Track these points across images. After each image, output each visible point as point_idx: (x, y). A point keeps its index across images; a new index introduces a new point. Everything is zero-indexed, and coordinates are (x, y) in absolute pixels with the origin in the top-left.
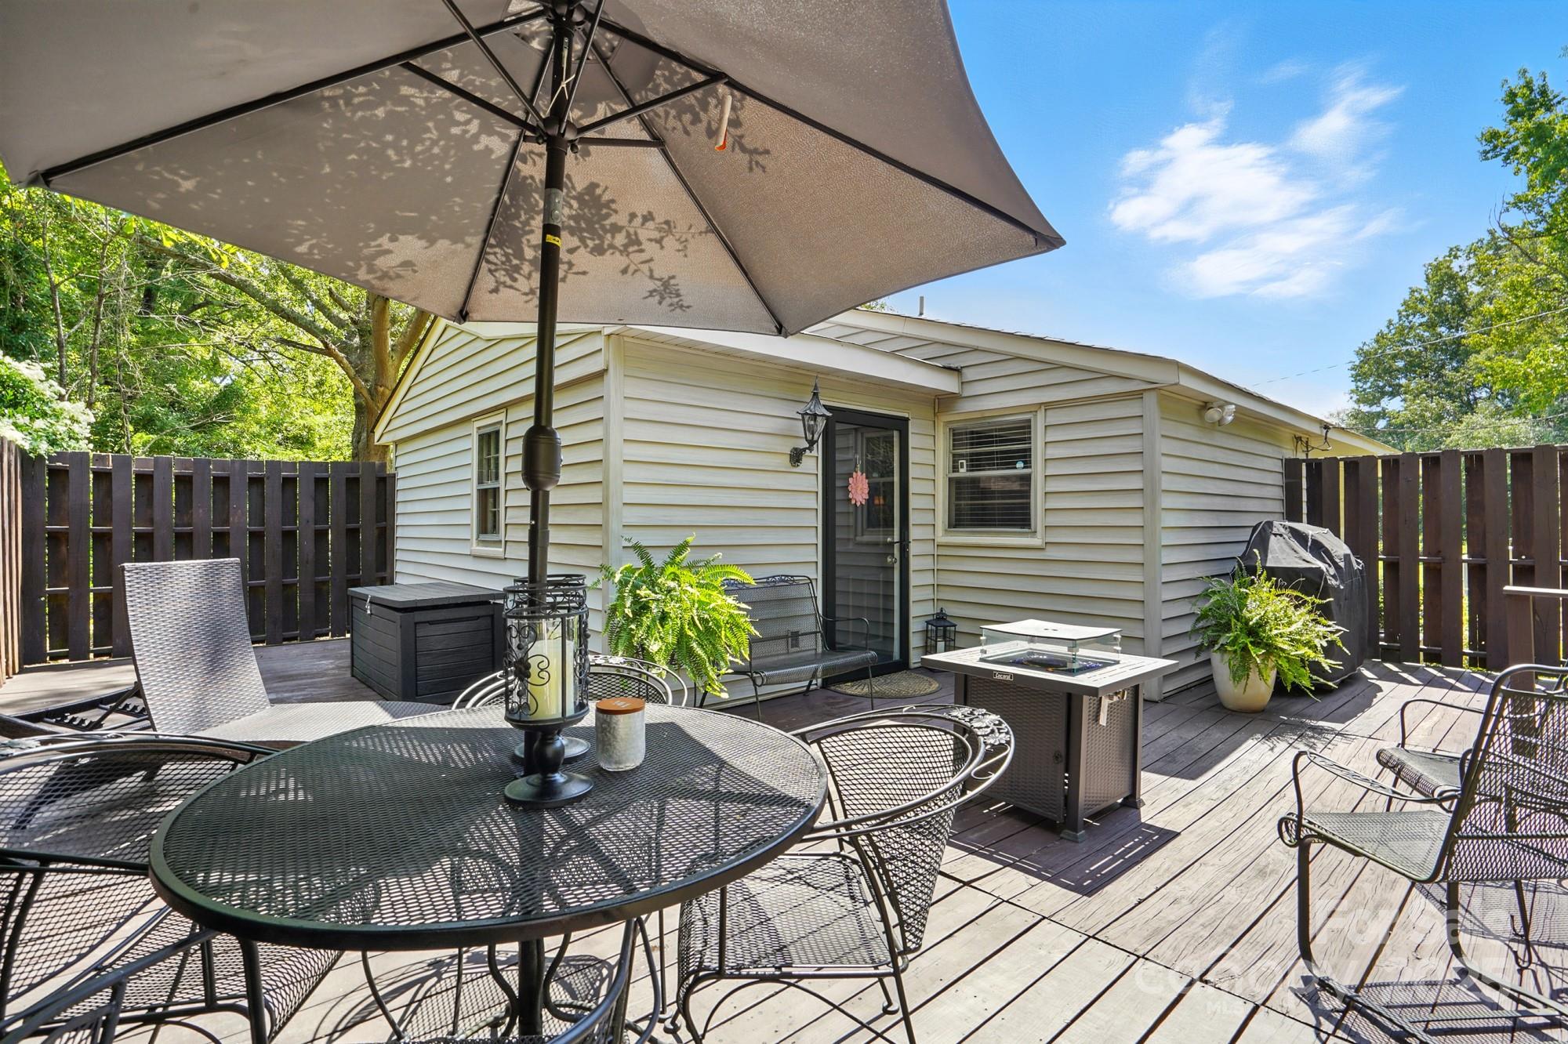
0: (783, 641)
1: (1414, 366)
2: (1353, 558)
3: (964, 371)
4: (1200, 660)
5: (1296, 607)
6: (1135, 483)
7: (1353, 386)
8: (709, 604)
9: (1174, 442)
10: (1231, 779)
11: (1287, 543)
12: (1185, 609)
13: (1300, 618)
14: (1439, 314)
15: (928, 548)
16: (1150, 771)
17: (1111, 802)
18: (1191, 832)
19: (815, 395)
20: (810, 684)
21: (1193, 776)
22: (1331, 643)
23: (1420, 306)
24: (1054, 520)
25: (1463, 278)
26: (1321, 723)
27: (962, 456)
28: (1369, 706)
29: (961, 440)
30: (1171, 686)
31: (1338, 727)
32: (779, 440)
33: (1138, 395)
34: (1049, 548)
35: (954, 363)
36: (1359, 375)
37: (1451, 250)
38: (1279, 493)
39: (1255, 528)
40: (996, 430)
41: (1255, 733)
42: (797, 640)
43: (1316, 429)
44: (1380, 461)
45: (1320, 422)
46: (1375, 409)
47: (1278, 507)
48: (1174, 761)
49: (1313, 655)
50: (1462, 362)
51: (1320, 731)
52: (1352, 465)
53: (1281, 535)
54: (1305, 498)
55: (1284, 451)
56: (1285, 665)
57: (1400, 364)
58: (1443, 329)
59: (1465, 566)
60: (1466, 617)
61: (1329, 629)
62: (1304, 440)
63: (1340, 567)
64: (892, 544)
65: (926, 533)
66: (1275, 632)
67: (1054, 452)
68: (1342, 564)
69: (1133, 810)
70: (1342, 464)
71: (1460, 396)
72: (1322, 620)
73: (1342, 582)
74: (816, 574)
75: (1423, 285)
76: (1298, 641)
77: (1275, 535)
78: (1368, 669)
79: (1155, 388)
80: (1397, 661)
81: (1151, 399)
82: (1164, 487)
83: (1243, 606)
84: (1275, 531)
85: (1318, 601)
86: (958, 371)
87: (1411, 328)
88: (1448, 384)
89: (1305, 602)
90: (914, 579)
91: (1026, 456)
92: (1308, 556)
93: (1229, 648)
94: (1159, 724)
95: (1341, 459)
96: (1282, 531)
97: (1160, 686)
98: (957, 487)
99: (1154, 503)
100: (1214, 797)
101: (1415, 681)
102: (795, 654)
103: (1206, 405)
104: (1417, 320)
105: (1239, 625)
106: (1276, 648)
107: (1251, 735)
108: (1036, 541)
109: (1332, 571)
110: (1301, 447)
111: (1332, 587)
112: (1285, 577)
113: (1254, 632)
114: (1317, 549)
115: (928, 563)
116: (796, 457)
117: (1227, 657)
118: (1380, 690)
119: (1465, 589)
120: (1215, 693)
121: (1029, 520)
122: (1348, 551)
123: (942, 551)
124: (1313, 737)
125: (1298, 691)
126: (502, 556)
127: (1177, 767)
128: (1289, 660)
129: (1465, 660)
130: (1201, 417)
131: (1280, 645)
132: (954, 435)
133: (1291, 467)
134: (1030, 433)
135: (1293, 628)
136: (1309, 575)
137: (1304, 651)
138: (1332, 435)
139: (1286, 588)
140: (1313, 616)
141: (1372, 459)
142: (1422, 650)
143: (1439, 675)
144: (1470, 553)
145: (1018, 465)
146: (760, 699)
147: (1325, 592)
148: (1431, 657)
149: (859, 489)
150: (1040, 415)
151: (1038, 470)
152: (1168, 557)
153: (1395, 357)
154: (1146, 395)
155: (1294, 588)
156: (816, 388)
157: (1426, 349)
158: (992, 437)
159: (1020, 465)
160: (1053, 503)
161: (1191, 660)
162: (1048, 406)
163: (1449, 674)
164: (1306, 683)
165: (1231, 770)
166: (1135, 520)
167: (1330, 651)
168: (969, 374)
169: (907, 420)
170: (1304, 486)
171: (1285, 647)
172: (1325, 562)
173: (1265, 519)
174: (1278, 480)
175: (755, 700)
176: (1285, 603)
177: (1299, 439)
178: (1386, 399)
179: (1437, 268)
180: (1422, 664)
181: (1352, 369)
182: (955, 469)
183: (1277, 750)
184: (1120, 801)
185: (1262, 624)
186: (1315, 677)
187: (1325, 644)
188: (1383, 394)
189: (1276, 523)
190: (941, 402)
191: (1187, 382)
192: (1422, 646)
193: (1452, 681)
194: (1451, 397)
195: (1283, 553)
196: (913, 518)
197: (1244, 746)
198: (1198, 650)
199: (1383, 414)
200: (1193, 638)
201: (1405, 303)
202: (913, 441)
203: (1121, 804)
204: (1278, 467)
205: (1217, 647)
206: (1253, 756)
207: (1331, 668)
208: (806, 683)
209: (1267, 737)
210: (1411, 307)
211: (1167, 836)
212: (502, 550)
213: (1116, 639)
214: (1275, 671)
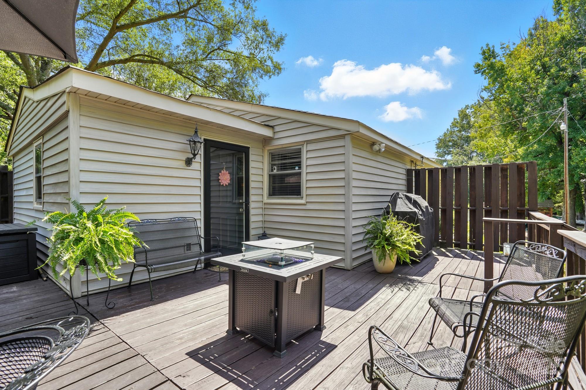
0: (182, 248)
1: (455, 145)
2: (429, 208)
3: (275, 127)
4: (367, 252)
5: (406, 228)
6: (342, 175)
7: (436, 151)
8: (108, 232)
9: (360, 158)
10: (371, 309)
11: (404, 201)
12: (361, 230)
13: (407, 232)
14: (462, 127)
15: (260, 205)
16: (335, 307)
17: (310, 328)
18: (343, 345)
19: (196, 132)
20: (196, 267)
21: (354, 310)
22: (418, 243)
23: (457, 124)
24: (310, 192)
25: (470, 115)
26: (414, 277)
27: (275, 165)
28: (433, 268)
29: (275, 158)
30: (356, 263)
31: (419, 278)
32: (180, 154)
33: (343, 137)
34: (308, 204)
35: (271, 123)
36: (438, 147)
37: (466, 106)
38: (404, 182)
39: (392, 196)
40: (288, 154)
41: (386, 284)
42: (190, 247)
43: (418, 158)
44: (440, 170)
45: (420, 155)
46: (443, 159)
47: (404, 188)
48: (348, 301)
49: (410, 248)
50: (469, 144)
51: (412, 281)
52: (431, 171)
53: (402, 198)
54: (414, 185)
55: (407, 166)
56: (400, 253)
57: (451, 144)
58: (463, 133)
59: (469, 210)
60: (468, 230)
61: (418, 237)
62: (415, 162)
63: (424, 211)
64: (242, 203)
65: (259, 198)
66: (396, 239)
67: (310, 162)
68: (424, 210)
69: (320, 332)
70: (427, 171)
71: (468, 155)
72: (415, 233)
73: (424, 217)
74: (200, 217)
75: (458, 117)
76: (404, 243)
77: (400, 198)
78: (435, 251)
79: (350, 134)
80: (445, 248)
81: (348, 138)
82: (354, 177)
83: (384, 228)
84: (400, 196)
85: (414, 225)
86: (272, 127)
87: (454, 132)
88: (465, 151)
89: (409, 226)
90: (252, 219)
91: (299, 164)
92: (411, 207)
93: (377, 247)
94: (347, 281)
95: (427, 169)
96: (402, 196)
97: (351, 263)
98: (272, 178)
99: (349, 183)
100: (360, 321)
101: (451, 255)
102: (189, 253)
103: (373, 144)
104: (456, 129)
105: (382, 236)
106: (397, 246)
107: (384, 286)
108: (302, 201)
109: (420, 213)
110: (413, 165)
111: (420, 219)
112: (401, 216)
113: (388, 240)
114: (415, 204)
115: (260, 211)
116: (189, 162)
117: (376, 250)
118: (438, 260)
119: (469, 219)
120: (373, 265)
121: (300, 192)
122: (427, 205)
123: (266, 206)
124: (409, 284)
125: (405, 264)
126: (42, 209)
127: (349, 304)
128: (402, 251)
129: (468, 246)
130: (372, 148)
131: (398, 245)
132: (272, 156)
133: (409, 172)
134: (301, 154)
135: (403, 237)
136: (411, 214)
137: (407, 247)
138: (424, 161)
139: (402, 220)
140: (412, 232)
141: (437, 169)
142: (454, 243)
143: (459, 252)
144: (470, 206)
145: (296, 168)
146: (152, 279)
147: (418, 221)
148: (457, 246)
149: (225, 178)
150: (305, 146)
151: (304, 170)
152: (355, 207)
153: (449, 141)
154: (346, 137)
155: (405, 220)
156: (196, 129)
157: (458, 139)
158: (286, 156)
159: (297, 168)
160: (309, 185)
161: (363, 252)
162: (308, 142)
163: (463, 252)
164: (408, 260)
165: (372, 304)
166: (341, 191)
167: (418, 246)
168: (277, 129)
169: (249, 148)
170: (414, 180)
171: (400, 245)
172: (418, 209)
173: (396, 192)
174: (404, 177)
175: (149, 280)
176: (401, 227)
177: (412, 162)
178: (446, 155)
179: (462, 112)
180: (454, 248)
181: (436, 145)
182: (272, 170)
183: (394, 292)
184: (314, 327)
185: (391, 236)
186: (412, 258)
187: (415, 244)
188: (446, 154)
189: (400, 193)
190: (266, 141)
191: (362, 131)
192: (454, 242)
193: (463, 255)
194: (465, 155)
195: (402, 206)
196: (252, 191)
197: (381, 291)
198: (366, 248)
199: (445, 161)
200: (364, 243)
201: (452, 123)
202: (252, 157)
203: (314, 328)
204: (404, 172)
205: (372, 246)
206: (382, 296)
207: (418, 254)
208: (194, 267)
209: (391, 286)
210: (454, 125)
211: (331, 347)
212: (42, 206)
213: (311, 247)
214: (396, 256)
